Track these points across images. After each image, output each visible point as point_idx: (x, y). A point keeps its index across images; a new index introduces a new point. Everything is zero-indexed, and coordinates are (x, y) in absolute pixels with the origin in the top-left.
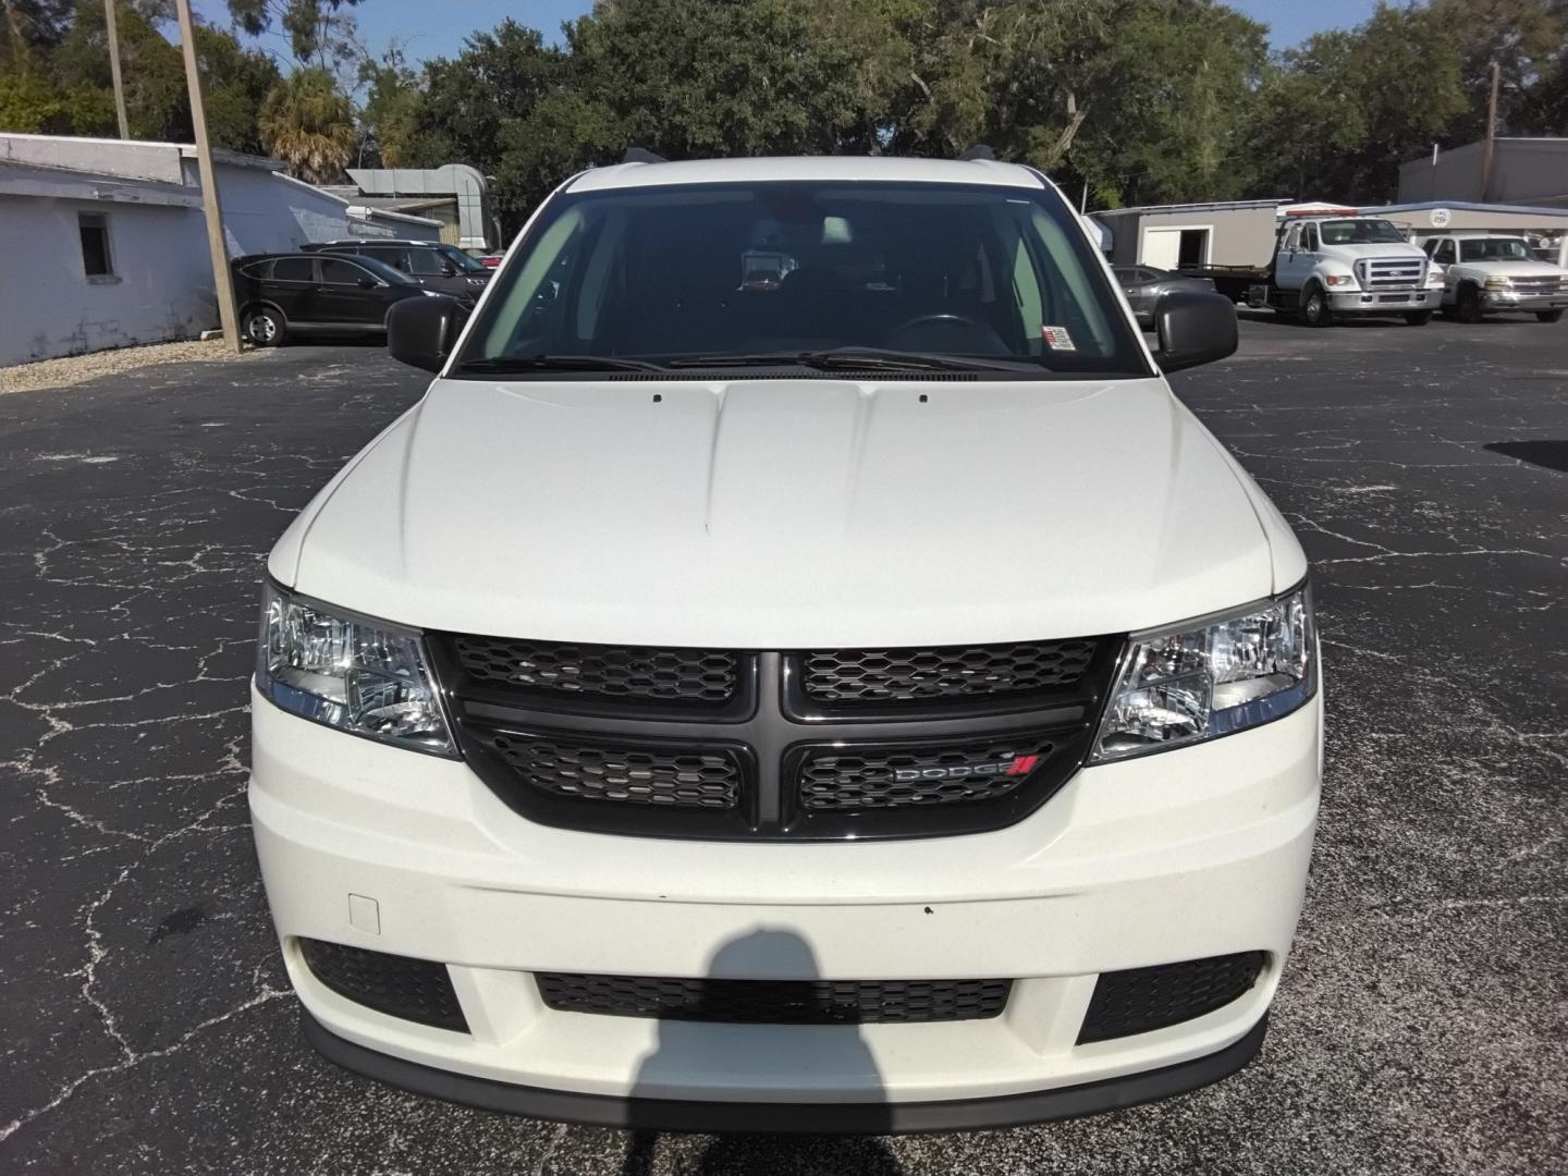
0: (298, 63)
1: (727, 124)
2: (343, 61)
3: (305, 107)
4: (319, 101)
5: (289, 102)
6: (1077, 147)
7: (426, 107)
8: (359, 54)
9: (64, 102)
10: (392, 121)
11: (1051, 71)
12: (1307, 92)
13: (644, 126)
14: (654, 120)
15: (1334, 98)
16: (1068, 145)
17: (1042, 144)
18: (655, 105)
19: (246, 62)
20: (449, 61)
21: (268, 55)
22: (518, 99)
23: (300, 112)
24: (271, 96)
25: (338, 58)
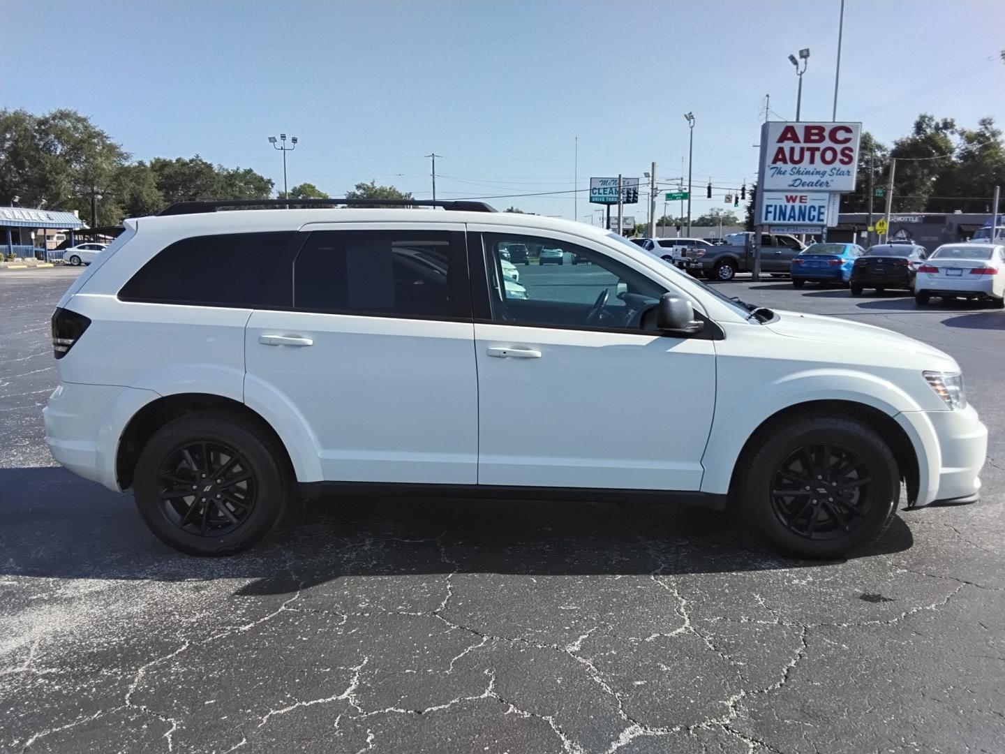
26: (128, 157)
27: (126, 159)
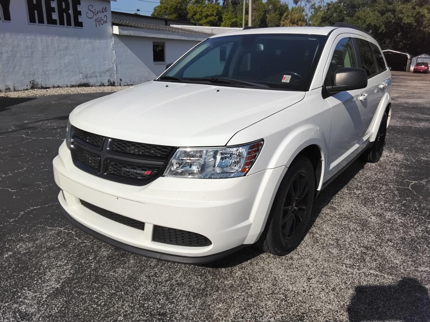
0: (294, 5)
1: (417, 16)
2: (308, 4)
3: (293, 17)
4: (297, 15)
5: (289, 16)
7: (325, 16)
8: (312, 2)
9: (237, 19)
10: (315, 20)
13: (389, 18)
14: (392, 16)
18: (394, 11)
19: (281, 6)
20: (334, 2)
21: (287, 3)
22: (351, 11)
23: (291, 19)
24: (285, 15)
25: (307, 3)
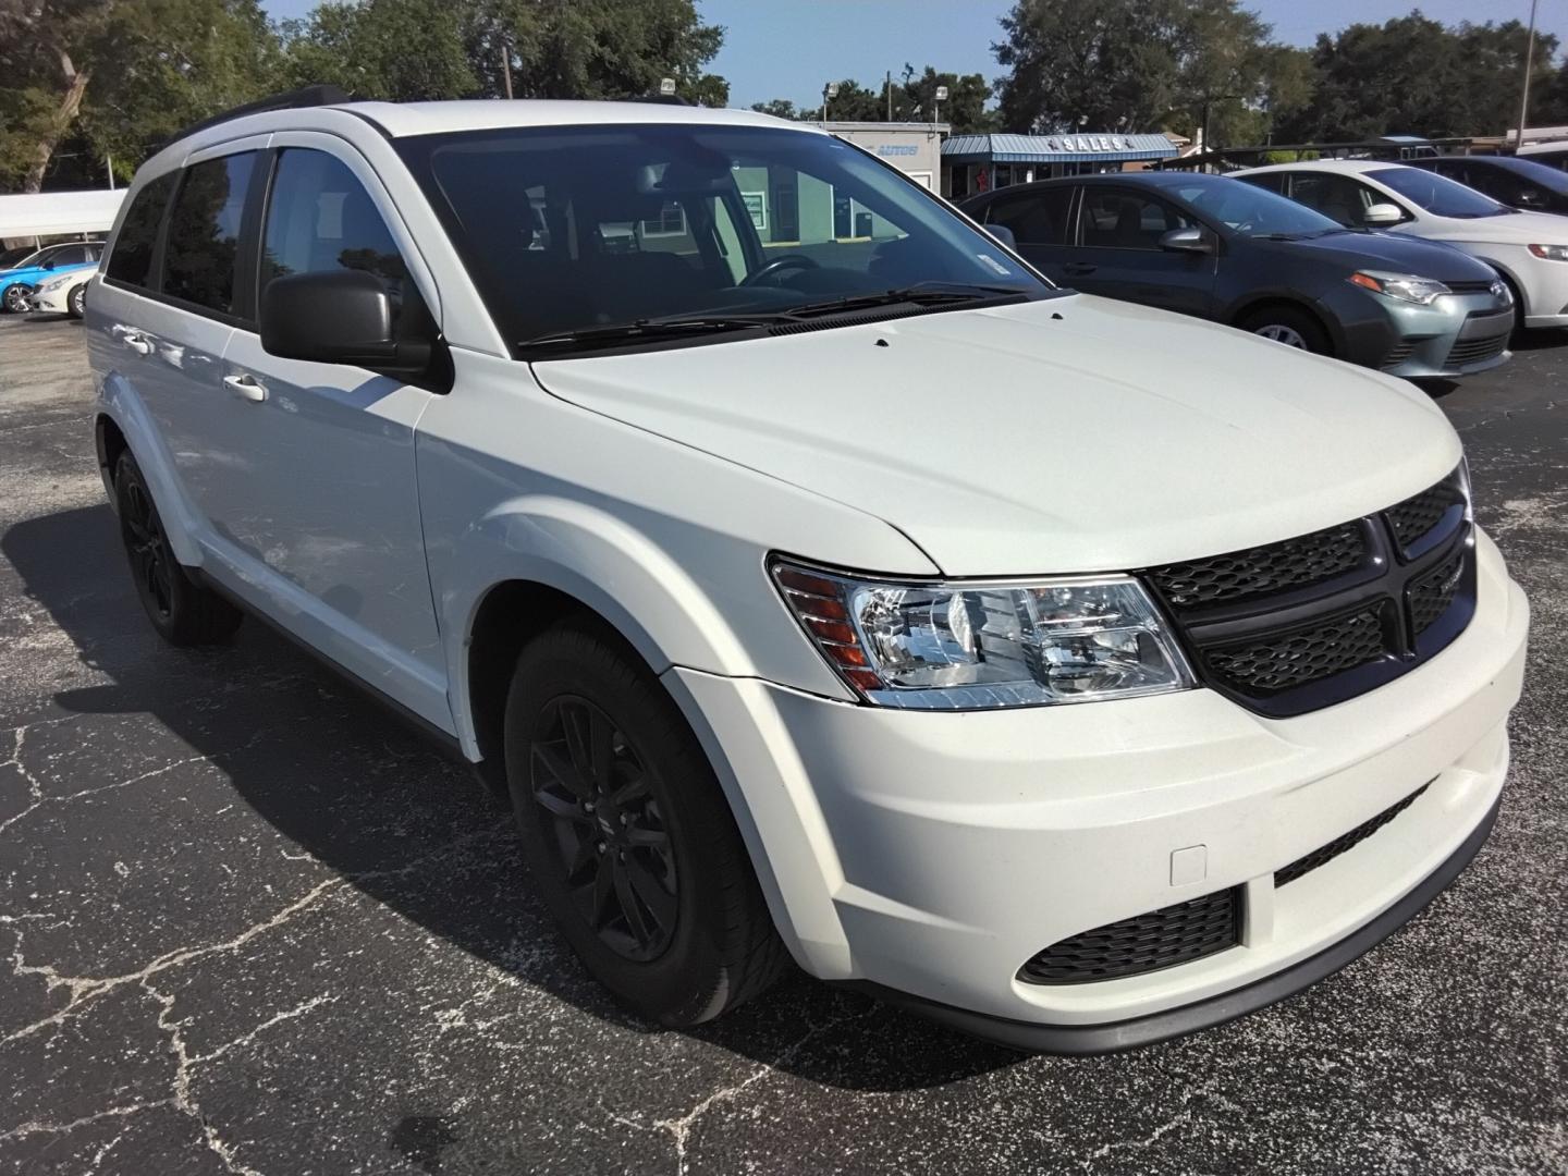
6: (87, 113)
11: (30, 27)
12: (327, 63)
15: (355, 71)
16: (75, 112)
17: (42, 109)
26: (1265, 33)
27: (1262, 36)
